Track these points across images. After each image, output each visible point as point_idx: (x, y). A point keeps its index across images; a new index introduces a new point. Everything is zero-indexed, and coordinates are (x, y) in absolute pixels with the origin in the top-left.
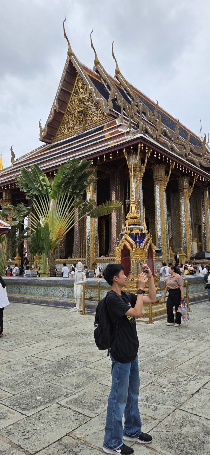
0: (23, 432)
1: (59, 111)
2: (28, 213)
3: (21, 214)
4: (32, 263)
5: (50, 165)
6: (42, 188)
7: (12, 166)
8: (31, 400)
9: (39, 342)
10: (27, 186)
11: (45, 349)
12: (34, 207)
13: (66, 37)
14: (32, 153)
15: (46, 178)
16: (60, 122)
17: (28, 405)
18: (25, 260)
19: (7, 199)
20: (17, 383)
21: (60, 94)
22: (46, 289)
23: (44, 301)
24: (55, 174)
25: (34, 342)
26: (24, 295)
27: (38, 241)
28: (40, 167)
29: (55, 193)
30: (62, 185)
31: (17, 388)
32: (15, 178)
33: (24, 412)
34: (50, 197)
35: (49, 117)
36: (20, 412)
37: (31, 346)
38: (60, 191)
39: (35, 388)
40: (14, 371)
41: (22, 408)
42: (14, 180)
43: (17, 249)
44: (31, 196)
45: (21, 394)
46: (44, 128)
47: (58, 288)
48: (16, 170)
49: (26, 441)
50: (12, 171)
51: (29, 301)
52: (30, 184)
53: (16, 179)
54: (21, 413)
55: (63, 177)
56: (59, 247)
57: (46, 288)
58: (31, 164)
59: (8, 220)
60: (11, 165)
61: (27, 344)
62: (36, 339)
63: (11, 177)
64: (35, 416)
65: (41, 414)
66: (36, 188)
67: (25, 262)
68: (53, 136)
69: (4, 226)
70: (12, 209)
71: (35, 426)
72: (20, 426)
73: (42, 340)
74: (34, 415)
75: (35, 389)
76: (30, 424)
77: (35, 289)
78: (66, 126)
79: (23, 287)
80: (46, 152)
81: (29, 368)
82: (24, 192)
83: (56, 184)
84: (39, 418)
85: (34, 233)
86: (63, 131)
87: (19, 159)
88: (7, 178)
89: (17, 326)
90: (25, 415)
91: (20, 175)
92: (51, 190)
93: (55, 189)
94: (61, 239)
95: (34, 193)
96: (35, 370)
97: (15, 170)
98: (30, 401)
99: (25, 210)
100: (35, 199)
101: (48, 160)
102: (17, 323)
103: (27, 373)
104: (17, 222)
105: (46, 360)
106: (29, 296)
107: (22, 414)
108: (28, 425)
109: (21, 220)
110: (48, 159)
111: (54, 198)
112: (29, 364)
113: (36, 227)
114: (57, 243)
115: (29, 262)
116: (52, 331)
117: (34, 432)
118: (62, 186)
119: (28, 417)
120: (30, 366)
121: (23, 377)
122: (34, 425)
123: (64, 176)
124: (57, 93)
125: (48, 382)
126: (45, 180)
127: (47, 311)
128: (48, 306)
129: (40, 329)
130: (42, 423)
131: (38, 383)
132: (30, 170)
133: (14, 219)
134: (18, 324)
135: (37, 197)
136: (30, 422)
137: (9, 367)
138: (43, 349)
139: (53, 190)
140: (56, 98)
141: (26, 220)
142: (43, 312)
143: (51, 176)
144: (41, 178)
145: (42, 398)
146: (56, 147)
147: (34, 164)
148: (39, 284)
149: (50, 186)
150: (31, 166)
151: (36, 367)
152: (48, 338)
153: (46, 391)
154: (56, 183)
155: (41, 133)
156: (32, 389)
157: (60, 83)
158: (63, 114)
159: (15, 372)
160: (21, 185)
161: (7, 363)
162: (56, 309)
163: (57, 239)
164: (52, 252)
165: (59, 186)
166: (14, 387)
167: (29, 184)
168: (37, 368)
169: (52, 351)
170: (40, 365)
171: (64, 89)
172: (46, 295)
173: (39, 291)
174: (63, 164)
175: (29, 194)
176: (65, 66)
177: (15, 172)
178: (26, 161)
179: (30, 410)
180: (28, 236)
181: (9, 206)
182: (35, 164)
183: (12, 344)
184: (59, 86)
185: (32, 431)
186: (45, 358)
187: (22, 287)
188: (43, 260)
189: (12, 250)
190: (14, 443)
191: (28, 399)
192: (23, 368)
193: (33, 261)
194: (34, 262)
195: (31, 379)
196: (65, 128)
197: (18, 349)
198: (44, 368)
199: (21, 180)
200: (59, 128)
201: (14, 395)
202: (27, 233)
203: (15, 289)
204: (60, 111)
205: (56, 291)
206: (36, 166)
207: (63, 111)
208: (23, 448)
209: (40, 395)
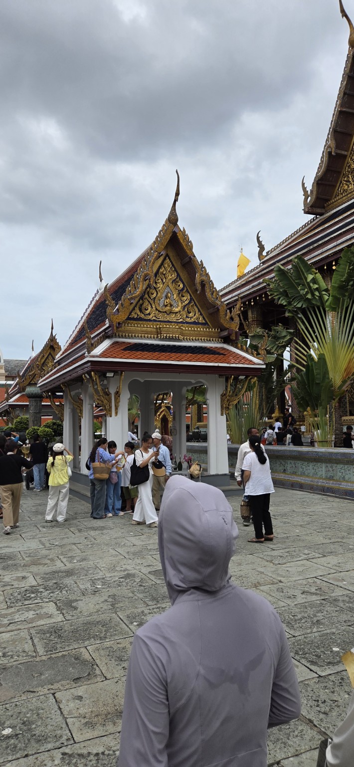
0: (315, 701)
1: (336, 153)
2: (291, 339)
3: (279, 343)
4: (301, 423)
5: (325, 252)
6: (313, 295)
7: (260, 266)
8: (323, 650)
9: (326, 556)
10: (287, 296)
11: (337, 568)
12: (300, 329)
13: (344, 14)
14: (292, 237)
15: (319, 276)
16: (340, 173)
17: (319, 657)
18: (290, 418)
19: (255, 321)
20: (296, 618)
21: (337, 121)
22: (329, 467)
23: (328, 488)
24: (334, 268)
25: (317, 555)
26: (292, 476)
27: (309, 386)
28: (306, 259)
29: (336, 300)
30: (348, 285)
31: (298, 625)
32: (265, 284)
33: (312, 667)
34: (327, 309)
35: (319, 168)
36: (306, 667)
37: (314, 560)
38: (345, 296)
39: (328, 631)
40: (289, 597)
41: (310, 661)
42: (264, 287)
43: (275, 401)
44: (294, 311)
45: (305, 637)
46: (311, 190)
47: (351, 466)
48: (267, 270)
49: (322, 716)
50: (260, 274)
51: (301, 487)
52: (291, 291)
53: (269, 285)
54: (309, 669)
55: (350, 270)
56: (347, 396)
57: (329, 465)
58: (291, 256)
59: (260, 354)
60: (259, 264)
61: (306, 556)
62: (321, 551)
63: (260, 284)
64: (332, 678)
65: (343, 677)
66: (301, 296)
67: (290, 421)
68: (328, 200)
69: (255, 364)
70: (264, 336)
71: (335, 694)
72: (309, 689)
73: (331, 553)
74: (331, 676)
75: (328, 633)
76: (326, 690)
77: (311, 467)
78: (350, 176)
79: (291, 463)
80: (316, 231)
81: (314, 598)
82: (281, 305)
83: (337, 285)
84: (340, 683)
85: (302, 373)
86: (346, 187)
87: (271, 251)
88: (253, 287)
89: (286, 526)
90: (316, 673)
91: (274, 277)
92: (329, 296)
93: (335, 293)
94: (351, 381)
95: (299, 305)
96: (323, 602)
97: (265, 271)
98: (321, 652)
99: (285, 336)
100: (300, 315)
101: (321, 244)
102: (286, 520)
103: (312, 605)
104: (274, 357)
105: (341, 587)
106: (301, 478)
107: (311, 670)
108: (321, 690)
109: (280, 352)
110: (320, 242)
111: (334, 309)
112: (313, 590)
113: (305, 363)
114: (344, 388)
115: (296, 422)
116: (348, 539)
117: (333, 705)
118: (349, 287)
119: (320, 676)
120: (316, 594)
121: (306, 610)
122: (332, 692)
123: (351, 267)
124: (332, 121)
125: (349, 626)
126: (317, 280)
127: (334, 504)
128: (336, 497)
129: (325, 534)
130: (345, 692)
131: (333, 623)
132: (290, 267)
133: (269, 352)
134: (288, 523)
135: (303, 311)
136: (326, 687)
137: (281, 590)
138: (335, 568)
139: (332, 296)
140: (330, 131)
141: (288, 351)
142: (327, 507)
143: (328, 273)
144: (310, 277)
145: (343, 651)
146: (334, 219)
147: (296, 255)
148: (318, 459)
149: (327, 290)
150: (291, 261)
151: (326, 597)
152: (341, 551)
153: (348, 640)
154: (338, 282)
155: (306, 200)
156: (322, 632)
157: (337, 101)
158: (345, 157)
159: (291, 600)
160: (276, 294)
161: (277, 583)
162: (349, 503)
163: (344, 382)
164: (334, 403)
165: (342, 288)
166: (293, 624)
167: (289, 291)
168: (327, 599)
169: (352, 575)
170: (333, 595)
171: (344, 110)
172: (331, 478)
173: (317, 471)
174: (349, 246)
175: (290, 308)
176: (345, 68)
177: (265, 274)
178: (282, 253)
179: (323, 666)
180: (292, 379)
181: (260, 331)
182: (298, 256)
183: (281, 555)
184: (335, 108)
185: (329, 701)
186: (340, 584)
187: (289, 463)
188: (321, 419)
189: (267, 402)
190: (303, 715)
191: (318, 647)
192: (303, 596)
193: (302, 419)
194: (304, 421)
195: (319, 615)
196: (349, 182)
197: (292, 563)
198: (339, 600)
199: (277, 285)
200: (337, 183)
201: (294, 636)
202: (289, 374)
203: (277, 465)
204: (339, 152)
205: (348, 472)
206: (299, 258)
207: (344, 150)
208: (318, 726)
209: (338, 645)
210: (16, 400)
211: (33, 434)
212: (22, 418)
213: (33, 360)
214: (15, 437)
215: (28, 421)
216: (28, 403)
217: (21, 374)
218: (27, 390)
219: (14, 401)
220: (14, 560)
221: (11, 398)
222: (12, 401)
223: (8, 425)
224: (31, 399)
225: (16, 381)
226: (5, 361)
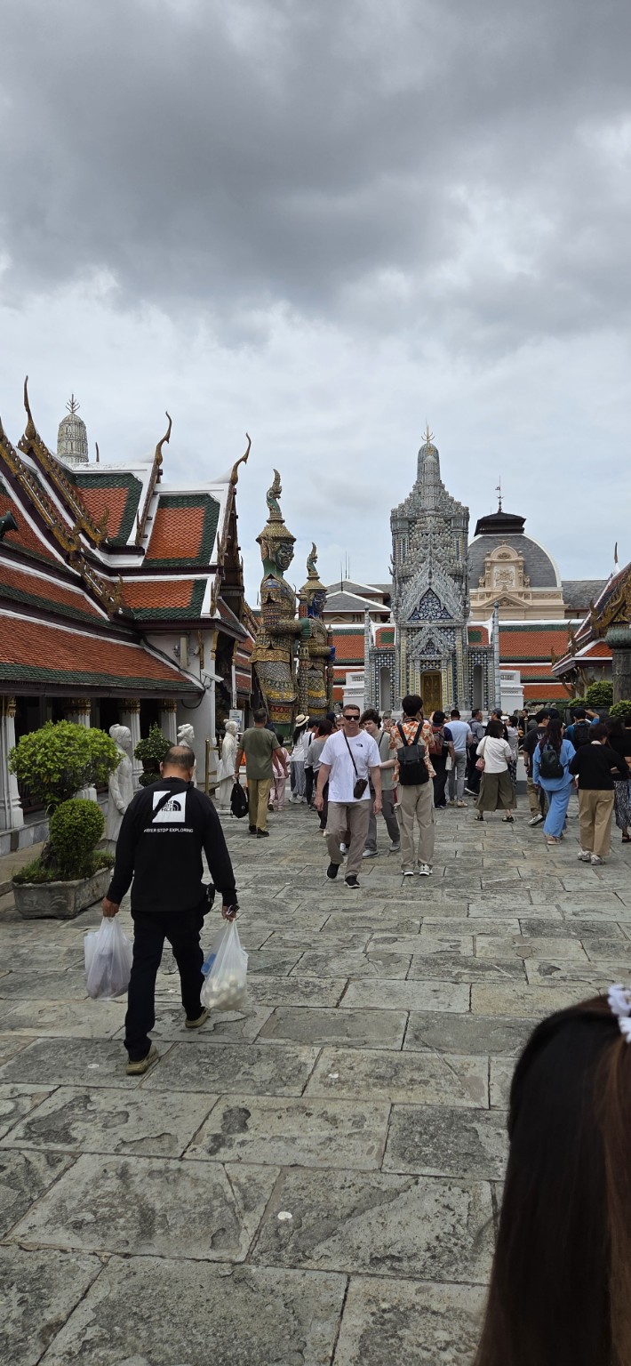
210: (588, 653)
211: (623, 713)
212: (600, 684)
213: (617, 579)
214: (591, 718)
215: (611, 690)
216: (611, 658)
217: (595, 606)
218: (608, 634)
219: (584, 655)
220: (609, 937)
221: (579, 649)
222: (581, 655)
223: (574, 697)
224: (616, 651)
225: (587, 619)
226: (564, 584)
